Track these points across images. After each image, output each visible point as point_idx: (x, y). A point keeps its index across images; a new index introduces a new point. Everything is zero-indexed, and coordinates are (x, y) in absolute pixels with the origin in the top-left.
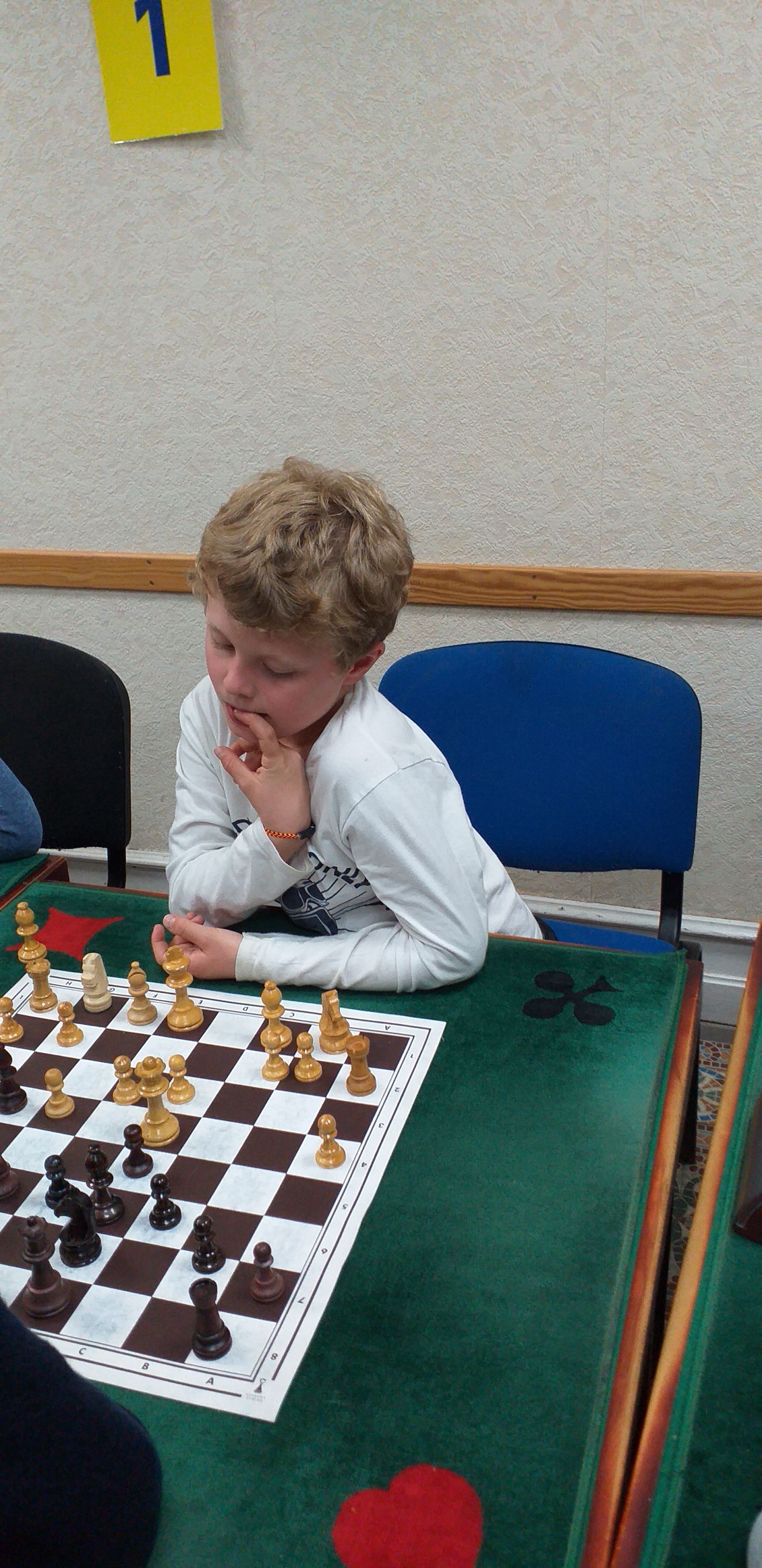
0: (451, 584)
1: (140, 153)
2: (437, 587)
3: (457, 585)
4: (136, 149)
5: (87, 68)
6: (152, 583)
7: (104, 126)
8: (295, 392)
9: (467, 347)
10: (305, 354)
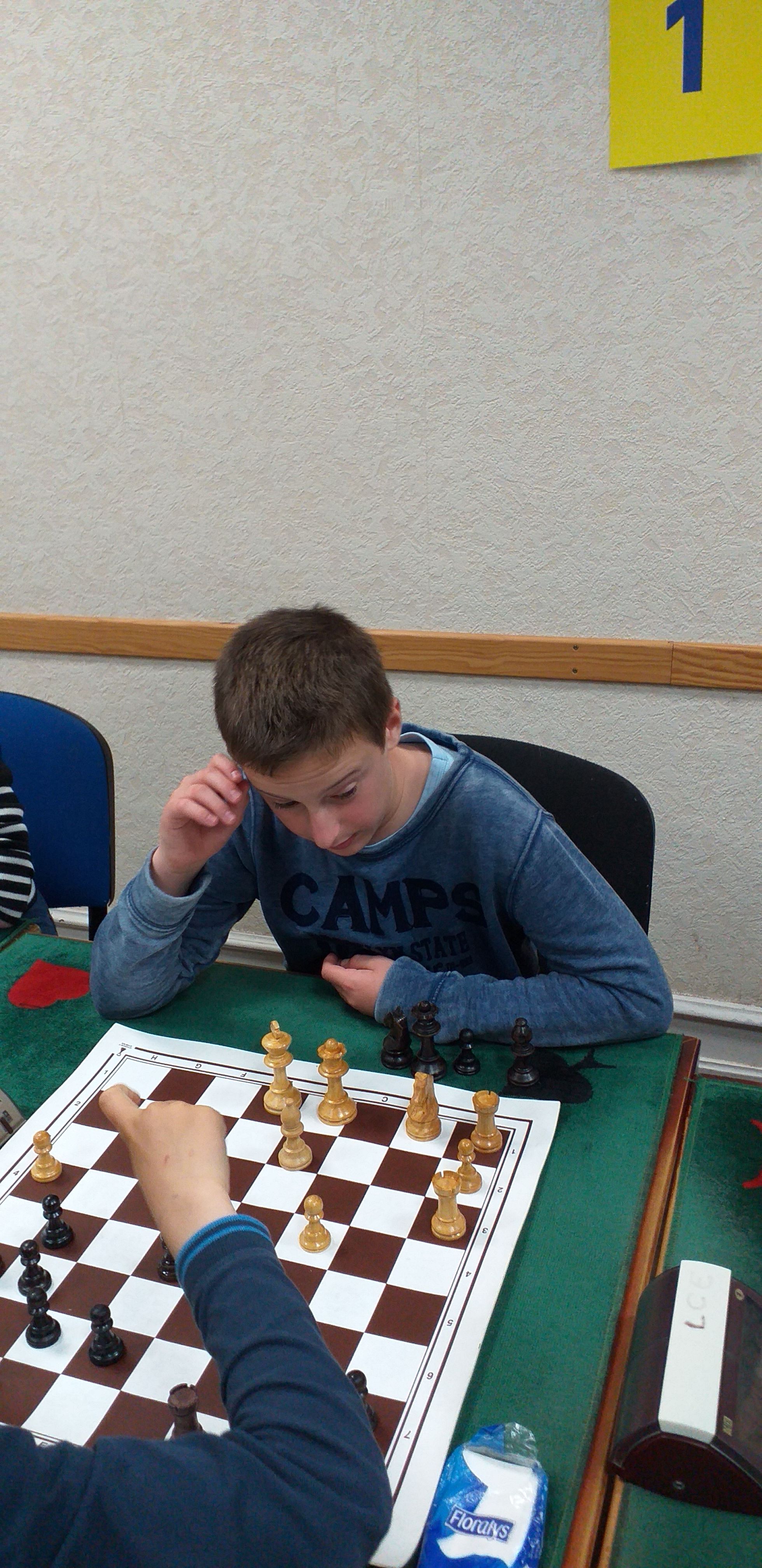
1: (642, 180)
4: (641, 177)
5: (591, 83)
6: (575, 671)
7: (602, 150)
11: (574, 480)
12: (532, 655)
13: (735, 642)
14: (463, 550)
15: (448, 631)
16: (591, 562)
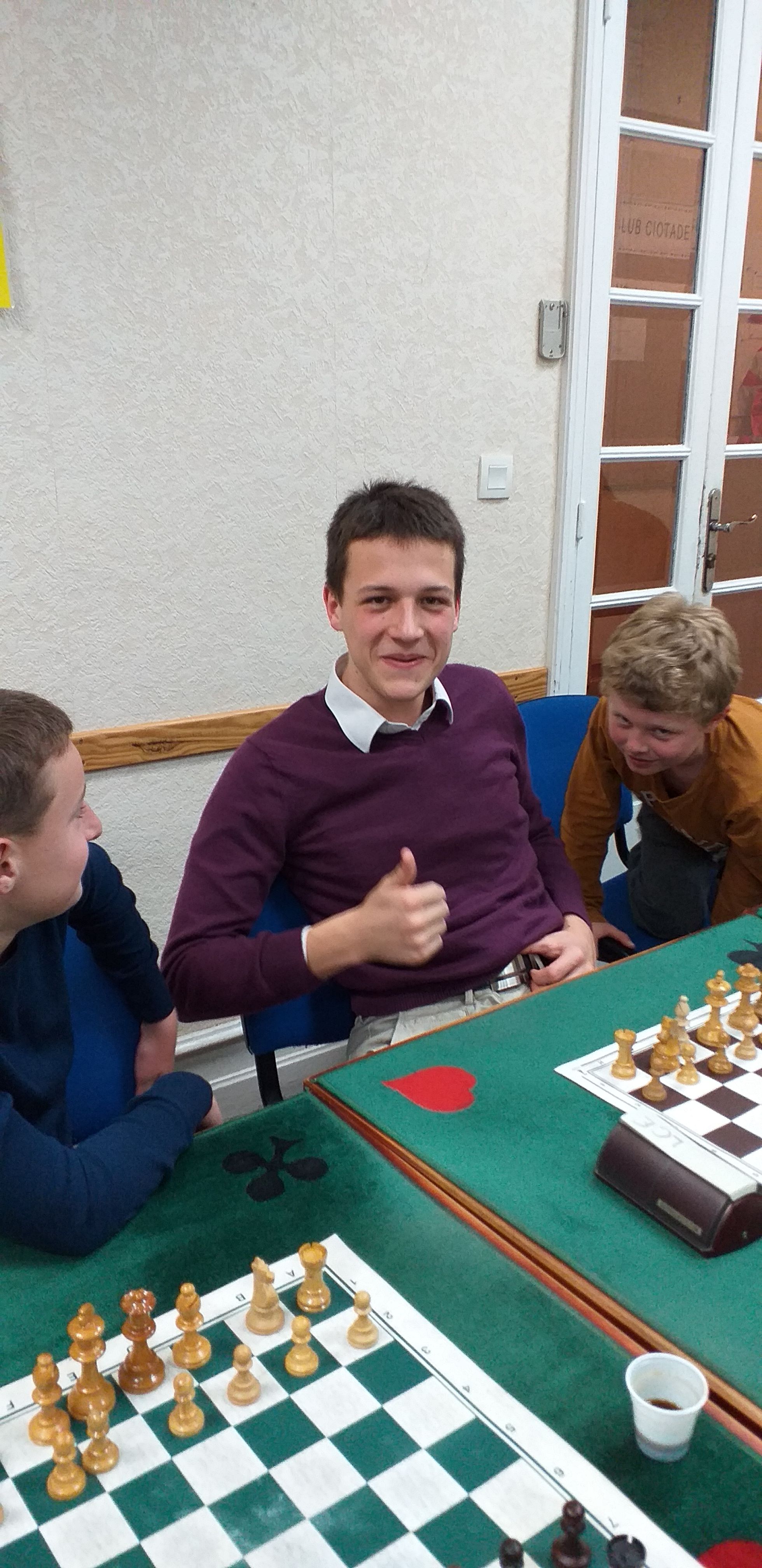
10: (87, 530)
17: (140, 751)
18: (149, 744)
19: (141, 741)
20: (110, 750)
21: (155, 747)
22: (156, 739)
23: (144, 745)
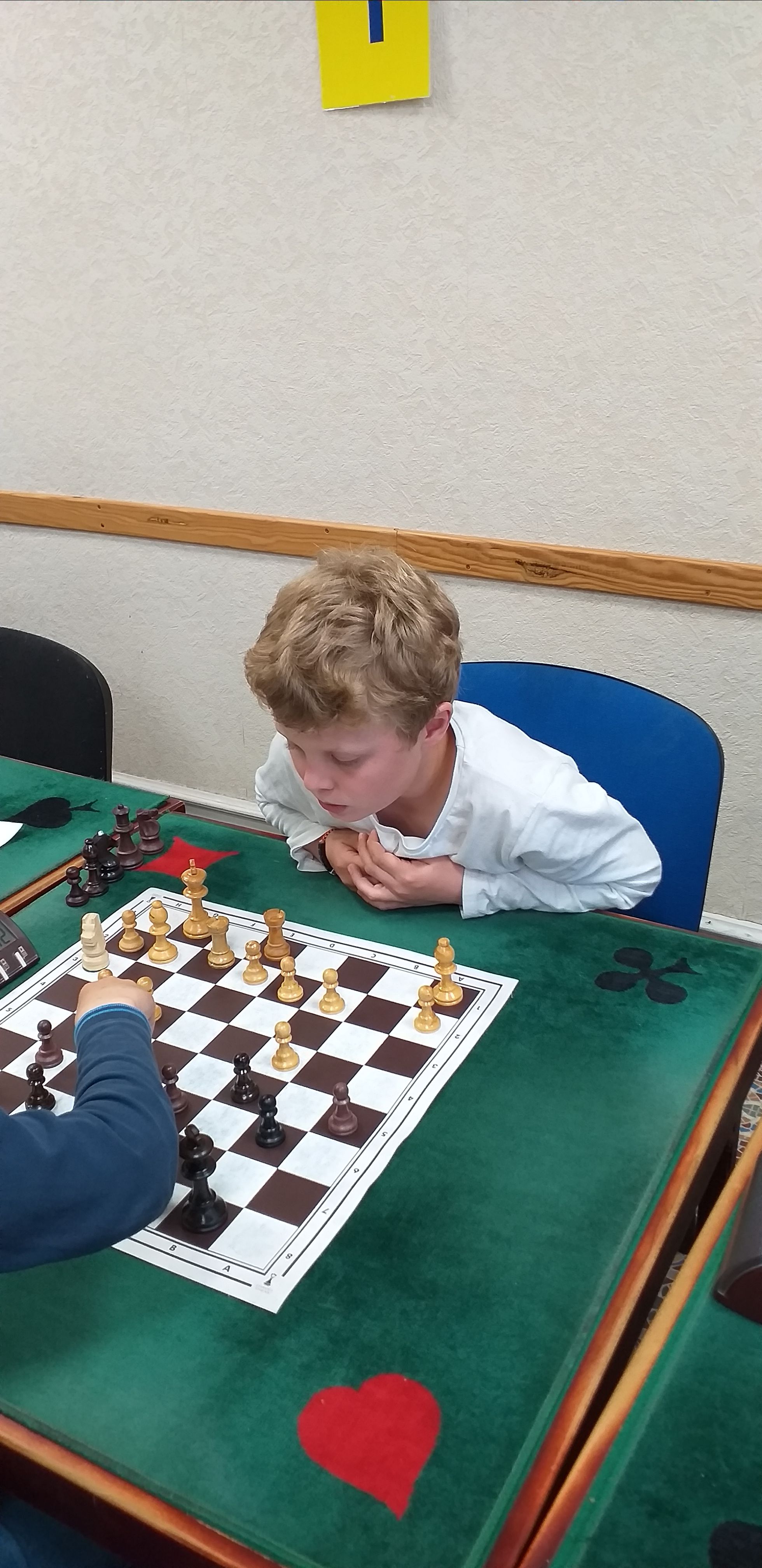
0: (620, 571)
1: (349, 120)
2: (607, 574)
3: (627, 573)
4: (347, 117)
5: (306, 35)
7: (317, 93)
8: (481, 367)
9: (659, 328)
10: (493, 328)
11: (317, 381)
12: (297, 536)
13: (444, 532)
14: (242, 440)
15: (236, 511)
16: (334, 455)
17: (520, 569)
18: (532, 565)
19: (524, 559)
20: (494, 560)
21: (539, 570)
22: (540, 562)
23: (527, 564)
